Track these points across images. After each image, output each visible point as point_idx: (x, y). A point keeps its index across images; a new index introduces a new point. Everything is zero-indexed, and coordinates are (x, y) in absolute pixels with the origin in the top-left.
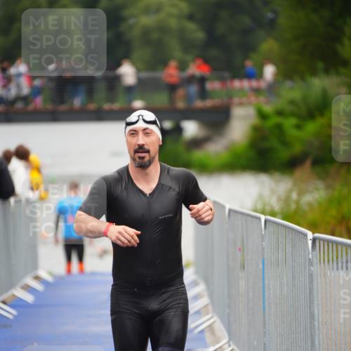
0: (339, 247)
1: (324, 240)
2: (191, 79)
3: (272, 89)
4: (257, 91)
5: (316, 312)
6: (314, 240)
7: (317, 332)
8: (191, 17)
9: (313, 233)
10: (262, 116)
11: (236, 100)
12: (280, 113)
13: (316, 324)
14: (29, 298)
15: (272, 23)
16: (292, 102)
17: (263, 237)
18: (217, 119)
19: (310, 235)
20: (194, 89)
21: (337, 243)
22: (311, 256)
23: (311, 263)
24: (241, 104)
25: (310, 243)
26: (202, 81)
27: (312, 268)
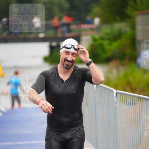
1: (121, 93)
2: (64, 25)
4: (92, 29)
5: (118, 123)
6: (117, 93)
10: (95, 40)
11: (83, 33)
12: (102, 39)
13: (118, 128)
16: (107, 34)
17: (95, 92)
19: (115, 91)
20: (65, 29)
21: (126, 95)
22: (115, 100)
23: (115, 103)
25: (115, 95)
26: (68, 25)
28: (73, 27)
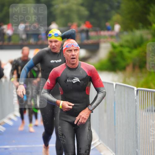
0: (149, 93)
1: (142, 90)
2: (82, 31)
3: (118, 35)
4: (111, 36)
6: (137, 91)
7: (138, 131)
8: (82, 5)
9: (137, 88)
10: (114, 47)
11: (102, 40)
12: (122, 46)
14: (11, 123)
15: (118, 7)
16: (127, 41)
17: (114, 92)
18: (93, 49)
19: (136, 89)
20: (84, 35)
22: (136, 98)
23: (136, 101)
24: (104, 42)
25: (135, 92)
26: (87, 32)
27: (136, 103)
28: (92, 34)
